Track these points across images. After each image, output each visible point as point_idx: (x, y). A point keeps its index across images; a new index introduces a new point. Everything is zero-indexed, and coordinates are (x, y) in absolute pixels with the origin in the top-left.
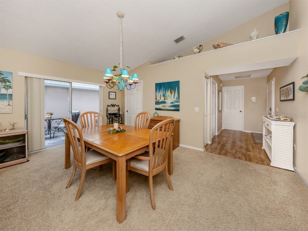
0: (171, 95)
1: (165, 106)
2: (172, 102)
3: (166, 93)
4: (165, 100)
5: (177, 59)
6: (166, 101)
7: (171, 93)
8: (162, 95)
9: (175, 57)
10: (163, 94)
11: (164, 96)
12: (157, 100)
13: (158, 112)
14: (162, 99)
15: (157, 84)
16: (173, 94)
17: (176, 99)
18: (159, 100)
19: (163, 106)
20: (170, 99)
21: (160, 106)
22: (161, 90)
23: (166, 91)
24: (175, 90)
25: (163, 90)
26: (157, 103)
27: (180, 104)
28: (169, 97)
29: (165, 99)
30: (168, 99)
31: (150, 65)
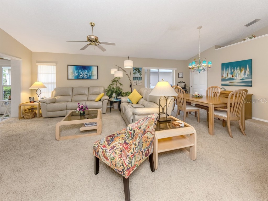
0: (241, 73)
1: (233, 82)
2: (242, 78)
3: (234, 71)
4: (233, 78)
5: (248, 40)
6: (235, 78)
7: (241, 71)
8: (229, 73)
9: (246, 39)
10: (231, 72)
11: (231, 73)
12: (224, 77)
13: (225, 87)
14: (230, 76)
15: (223, 65)
16: (243, 71)
17: (247, 76)
18: (225, 78)
19: (231, 83)
20: (240, 76)
21: (227, 82)
22: (228, 69)
23: (234, 69)
24: (246, 68)
25: (231, 69)
26: (223, 80)
27: (253, 80)
28: (238, 74)
29: (232, 76)
30: (236, 77)
31: (215, 49)
